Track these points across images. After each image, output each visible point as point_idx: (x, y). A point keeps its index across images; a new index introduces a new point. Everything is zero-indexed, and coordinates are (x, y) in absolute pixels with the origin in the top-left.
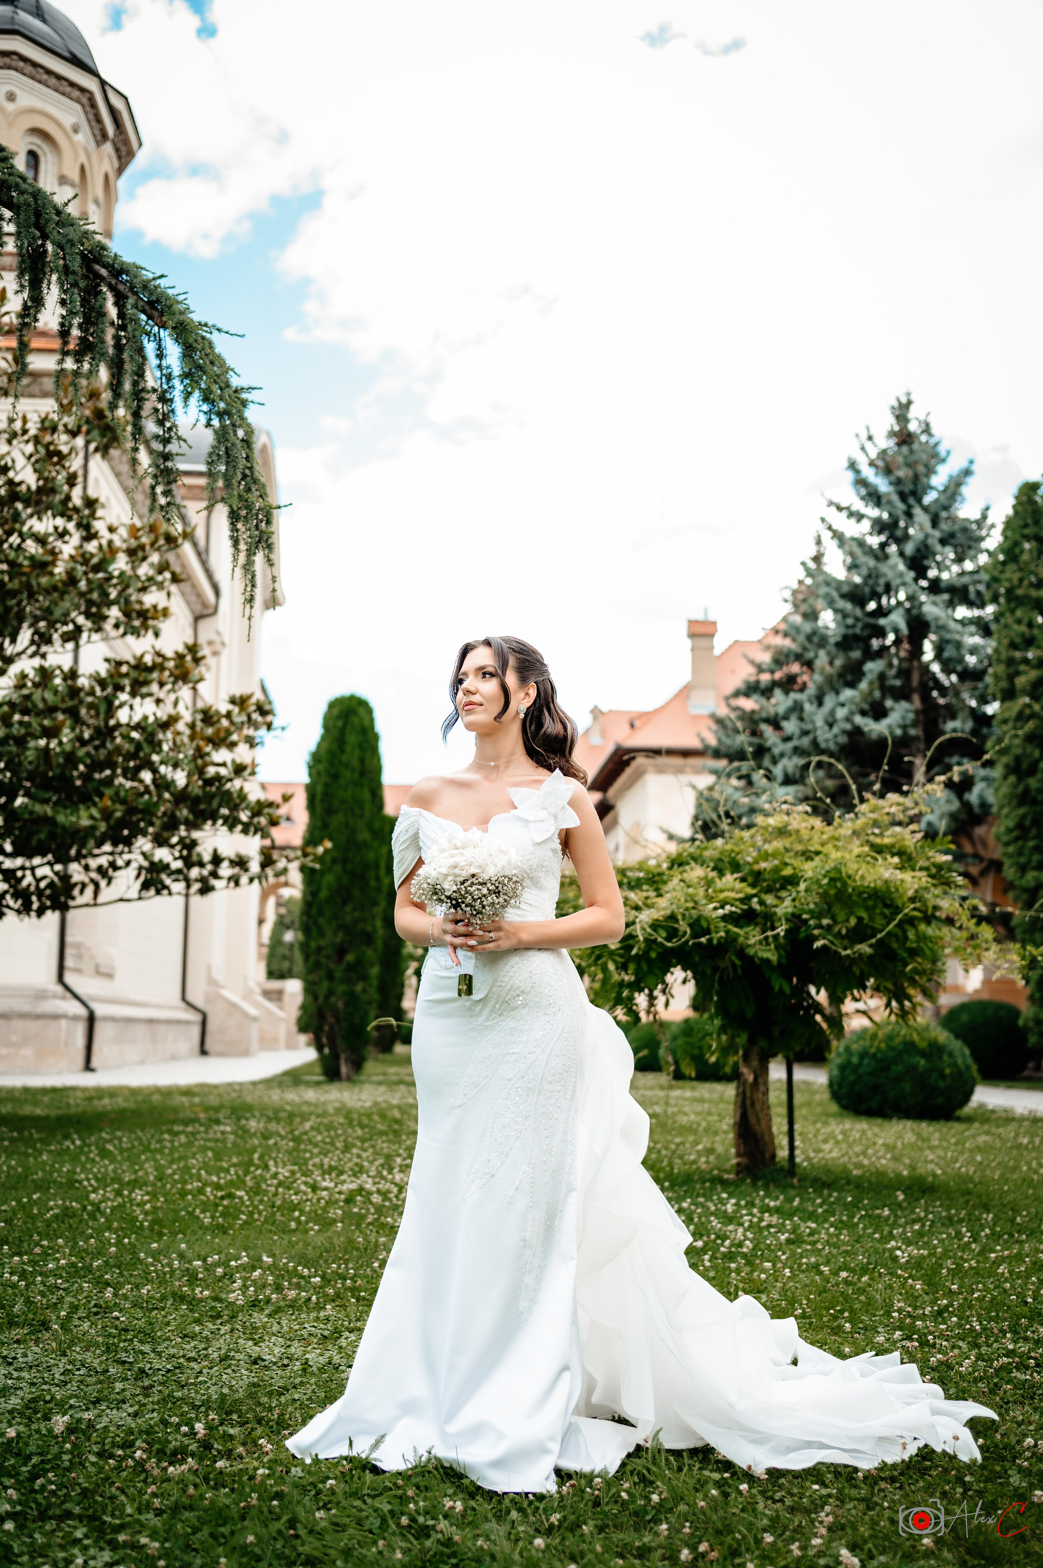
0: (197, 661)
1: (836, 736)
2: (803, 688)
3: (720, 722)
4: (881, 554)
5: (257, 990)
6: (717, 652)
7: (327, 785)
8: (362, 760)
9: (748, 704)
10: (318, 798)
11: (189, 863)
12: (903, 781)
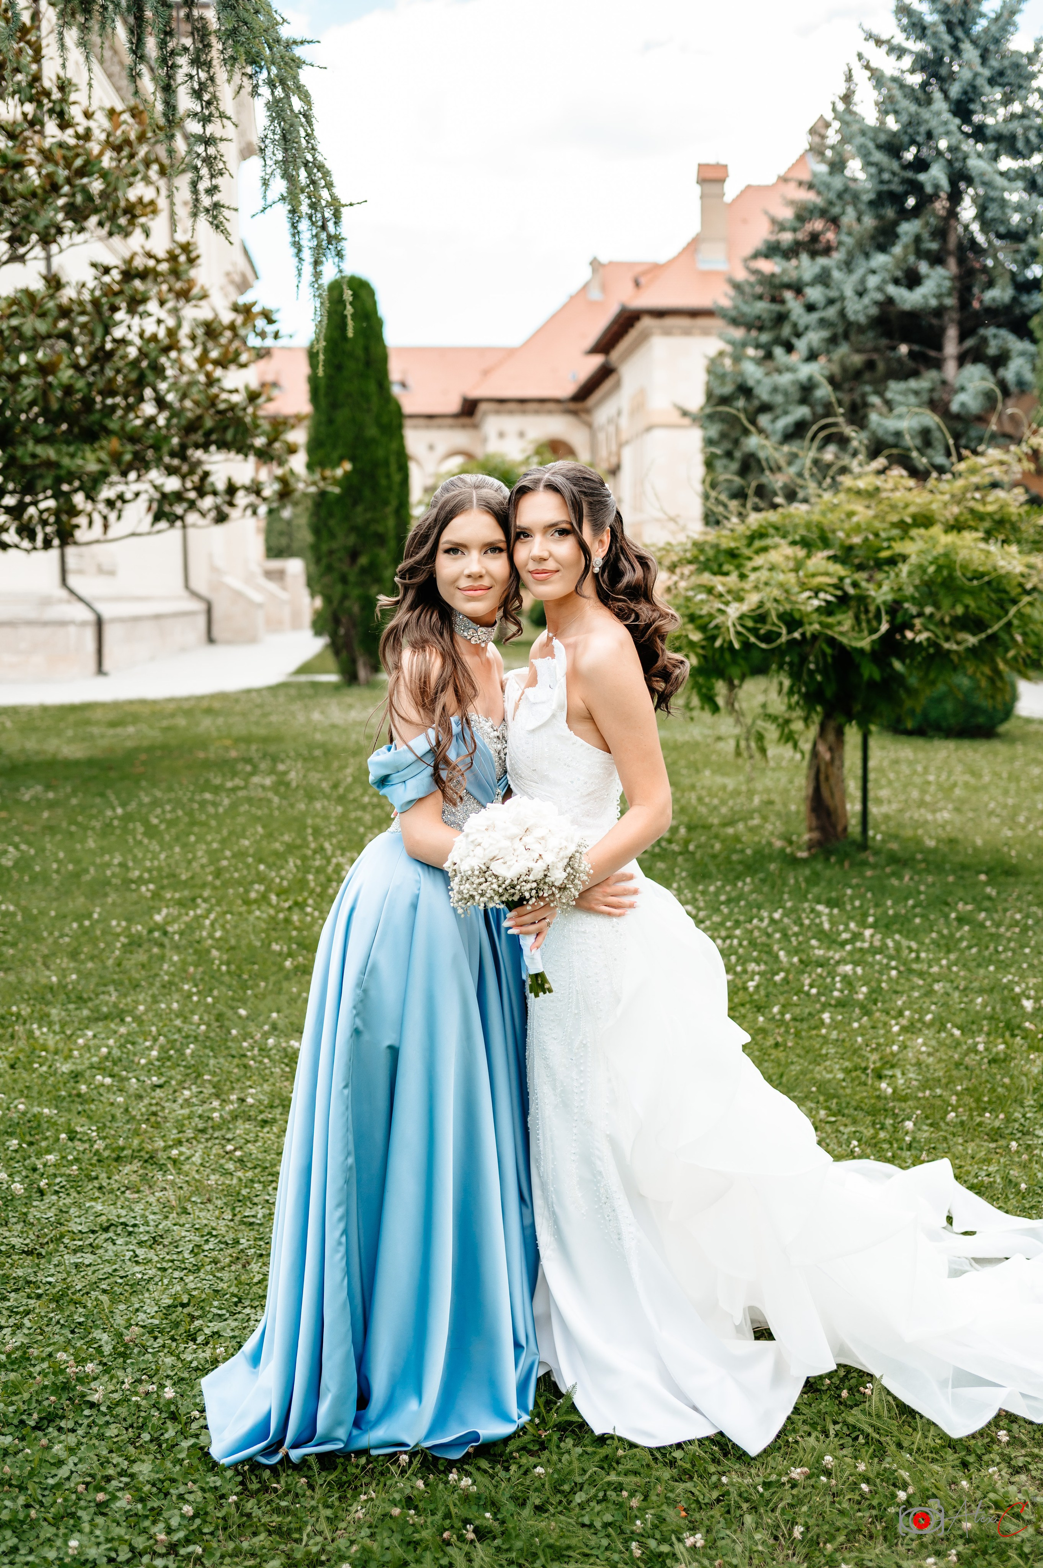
0: (191, 261)
1: (866, 307)
2: (827, 251)
3: (737, 287)
4: (922, 97)
5: (257, 572)
6: (728, 198)
7: (327, 377)
8: (366, 349)
9: (768, 266)
10: (322, 391)
11: (201, 492)
12: (933, 353)
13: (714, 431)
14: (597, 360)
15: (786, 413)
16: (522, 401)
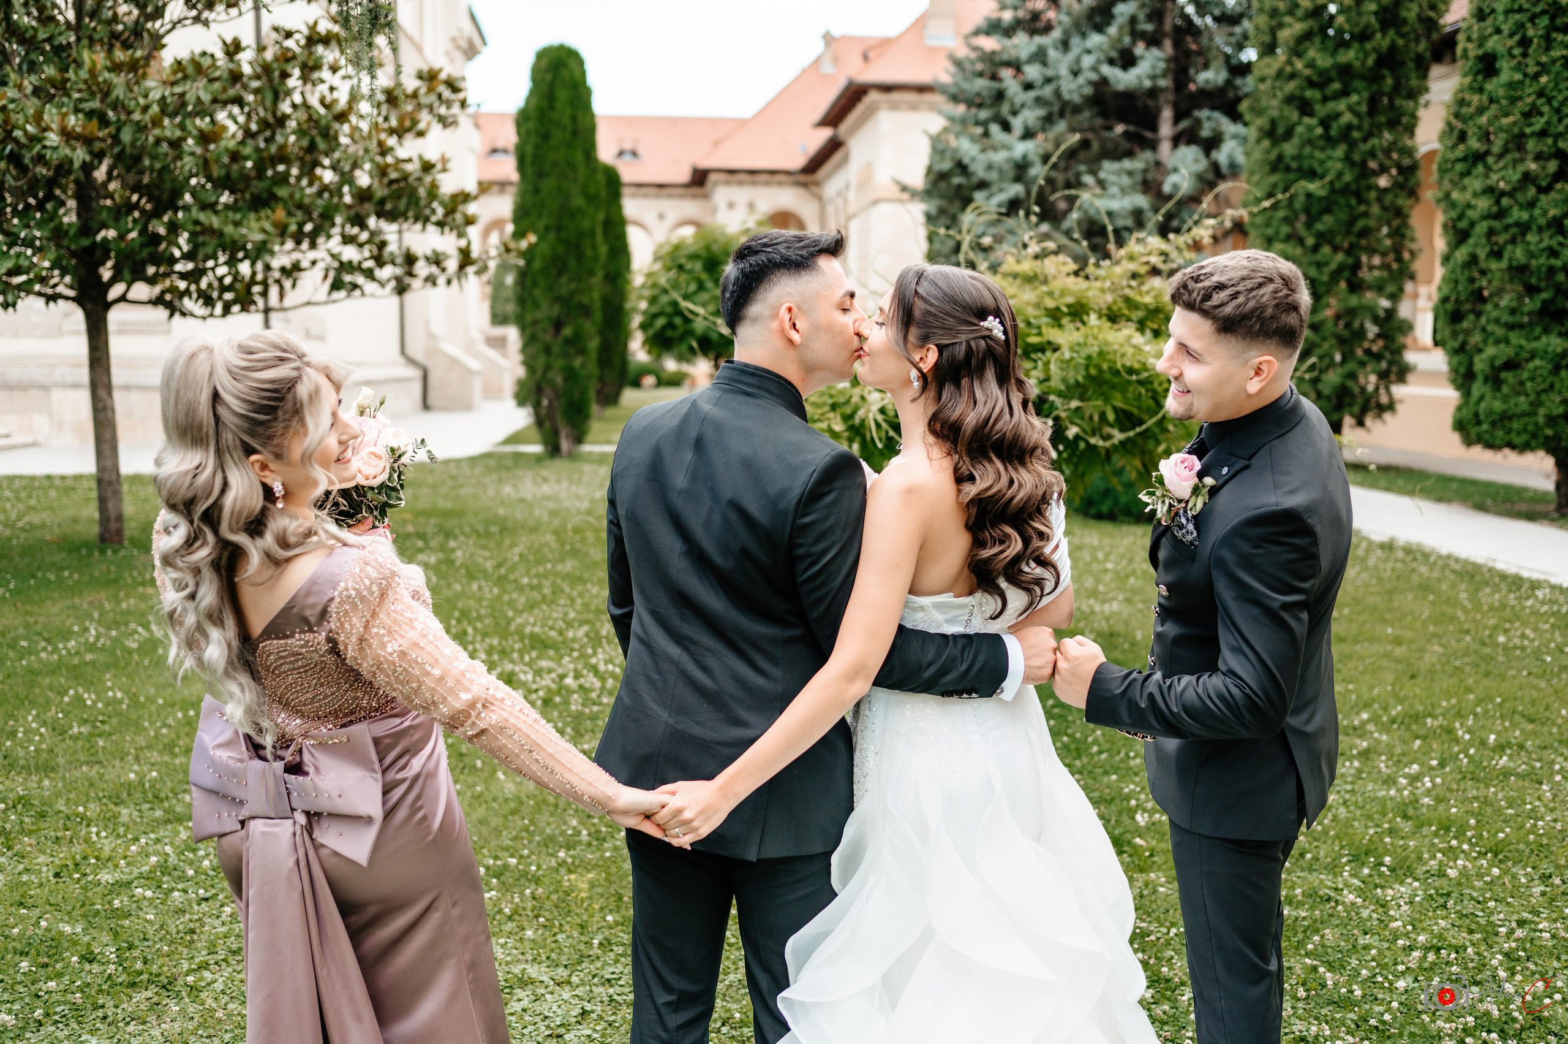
1: (1081, 87)
2: (1046, 29)
3: (958, 64)
5: (479, 339)
7: (537, 147)
8: (574, 118)
9: (989, 44)
10: (529, 159)
11: (380, 262)
12: (1148, 135)
13: (932, 206)
14: (826, 133)
15: (1001, 190)
16: (753, 172)
